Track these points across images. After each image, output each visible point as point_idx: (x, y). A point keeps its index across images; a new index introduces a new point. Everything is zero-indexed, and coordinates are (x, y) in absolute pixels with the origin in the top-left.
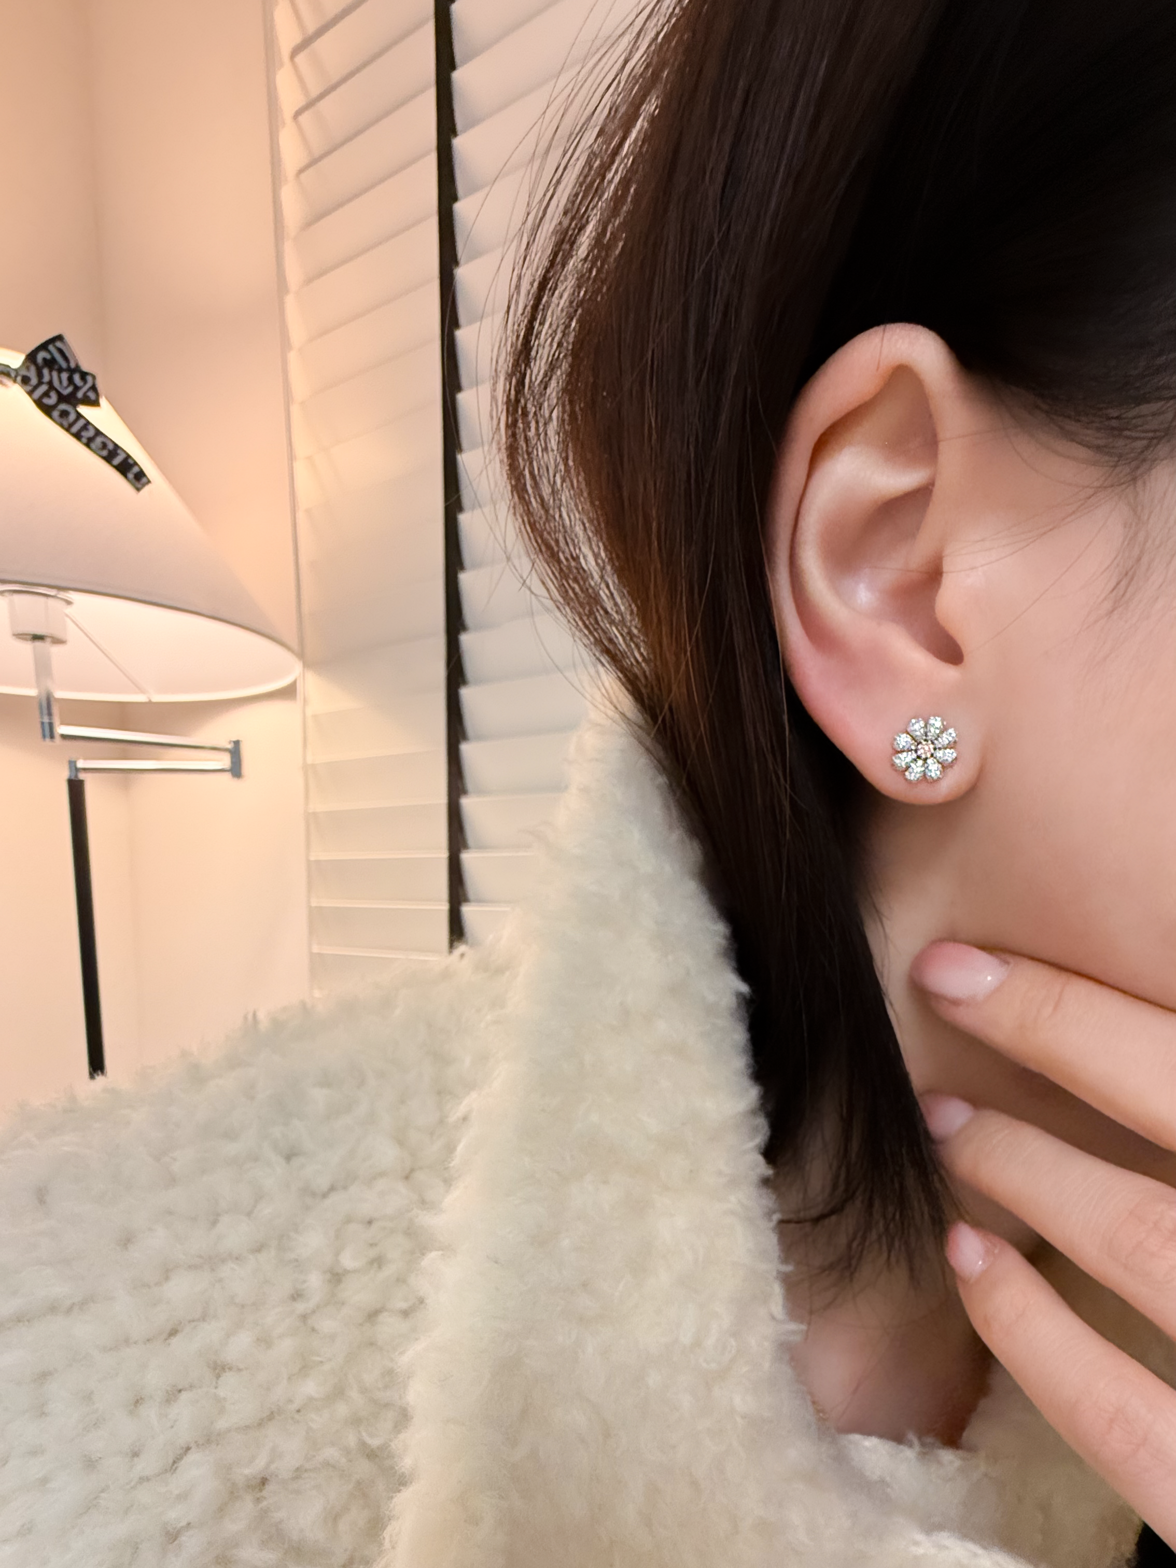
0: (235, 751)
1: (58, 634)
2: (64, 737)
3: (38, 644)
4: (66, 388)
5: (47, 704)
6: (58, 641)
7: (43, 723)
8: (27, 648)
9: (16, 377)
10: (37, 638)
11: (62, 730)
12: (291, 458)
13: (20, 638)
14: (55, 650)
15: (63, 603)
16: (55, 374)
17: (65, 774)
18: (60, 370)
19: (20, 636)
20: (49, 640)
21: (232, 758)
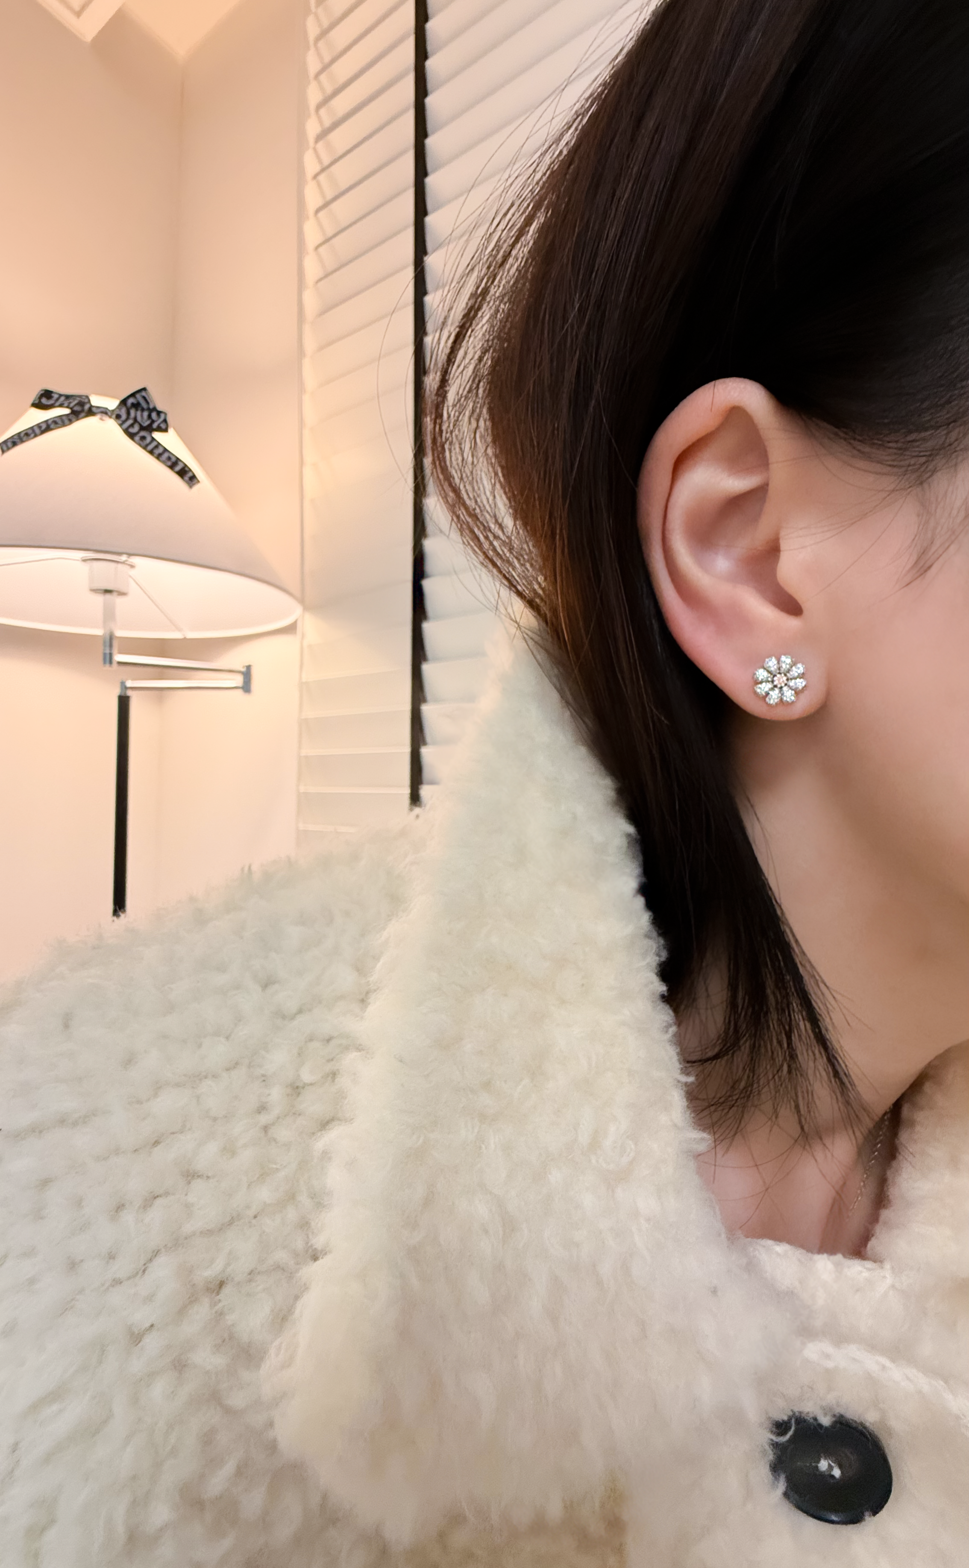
0: (247, 674)
1: (123, 590)
2: (120, 663)
3: (108, 596)
4: (146, 421)
5: (110, 640)
6: (122, 594)
7: (105, 654)
8: (100, 599)
9: (112, 414)
10: (107, 591)
11: (118, 657)
12: (302, 463)
13: (96, 593)
14: (119, 601)
15: (129, 567)
16: (139, 413)
17: (117, 692)
18: (143, 410)
19: (95, 591)
20: (115, 594)
21: (244, 679)
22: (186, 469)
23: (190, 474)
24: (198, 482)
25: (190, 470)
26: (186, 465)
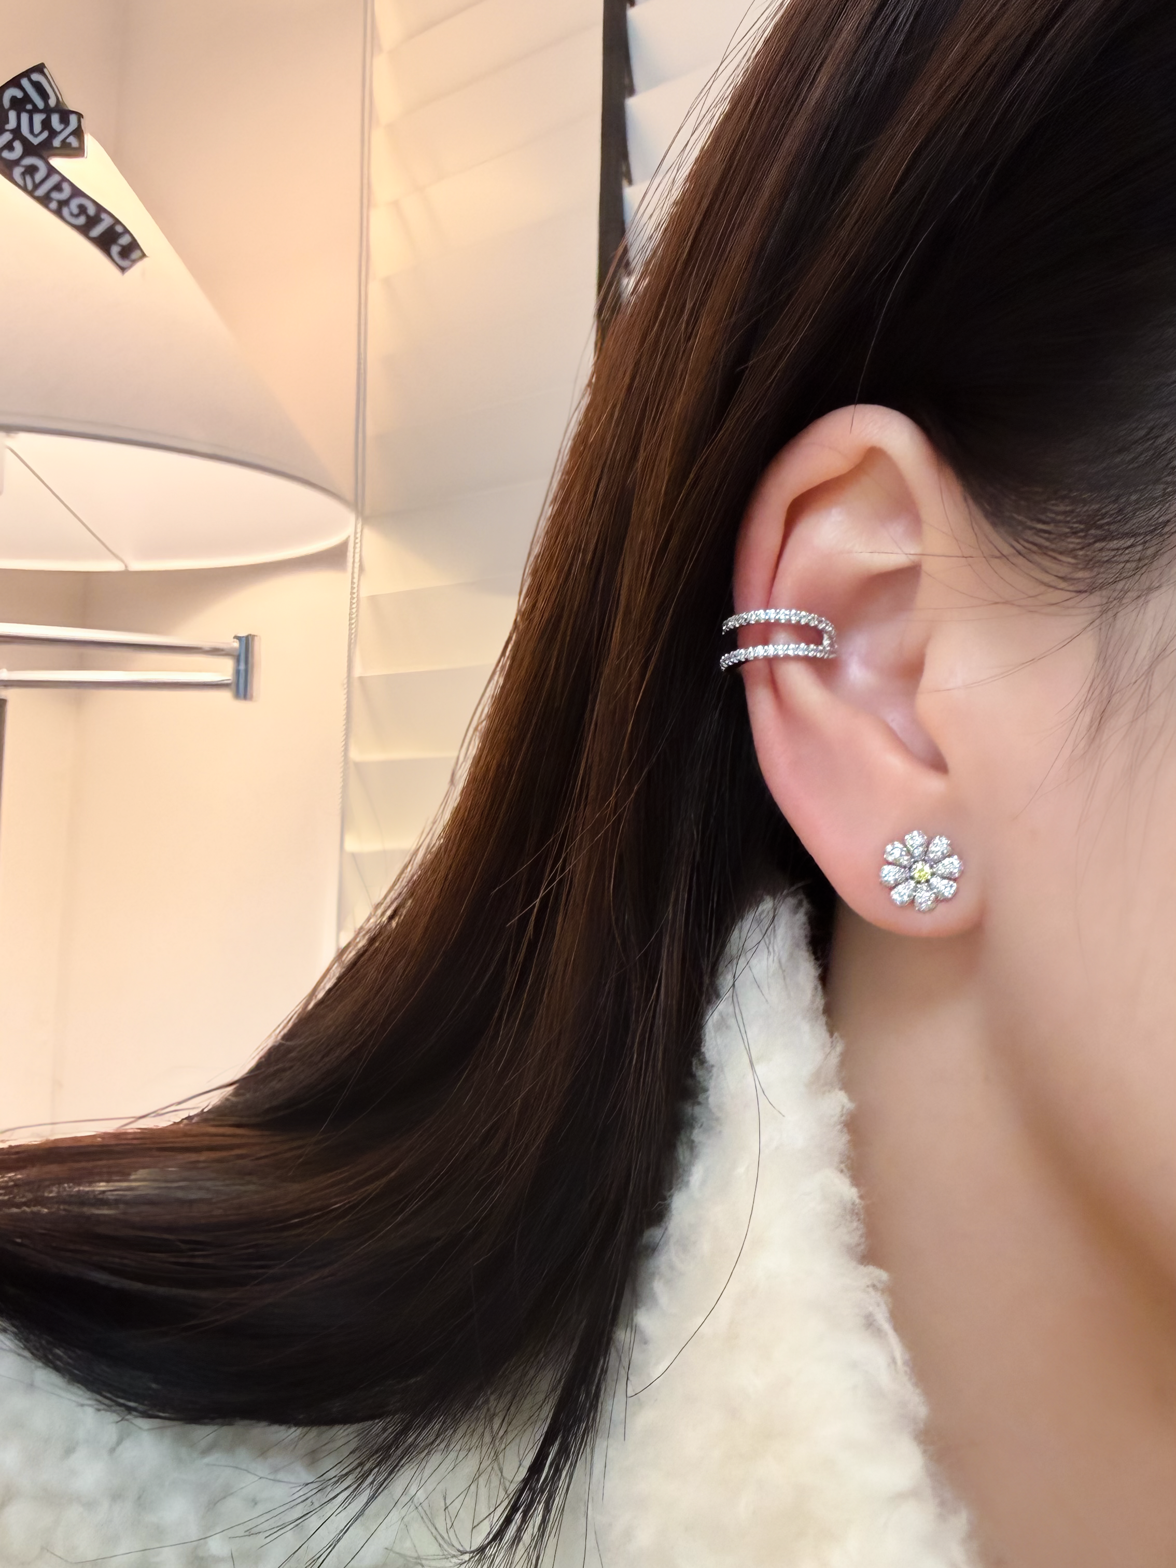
0: (243, 656)
4: (38, 134)
12: (367, 204)
16: (25, 117)
18: (33, 112)
21: (237, 666)
22: (119, 229)
23: (124, 240)
24: (144, 255)
25: (126, 231)
26: (117, 222)
